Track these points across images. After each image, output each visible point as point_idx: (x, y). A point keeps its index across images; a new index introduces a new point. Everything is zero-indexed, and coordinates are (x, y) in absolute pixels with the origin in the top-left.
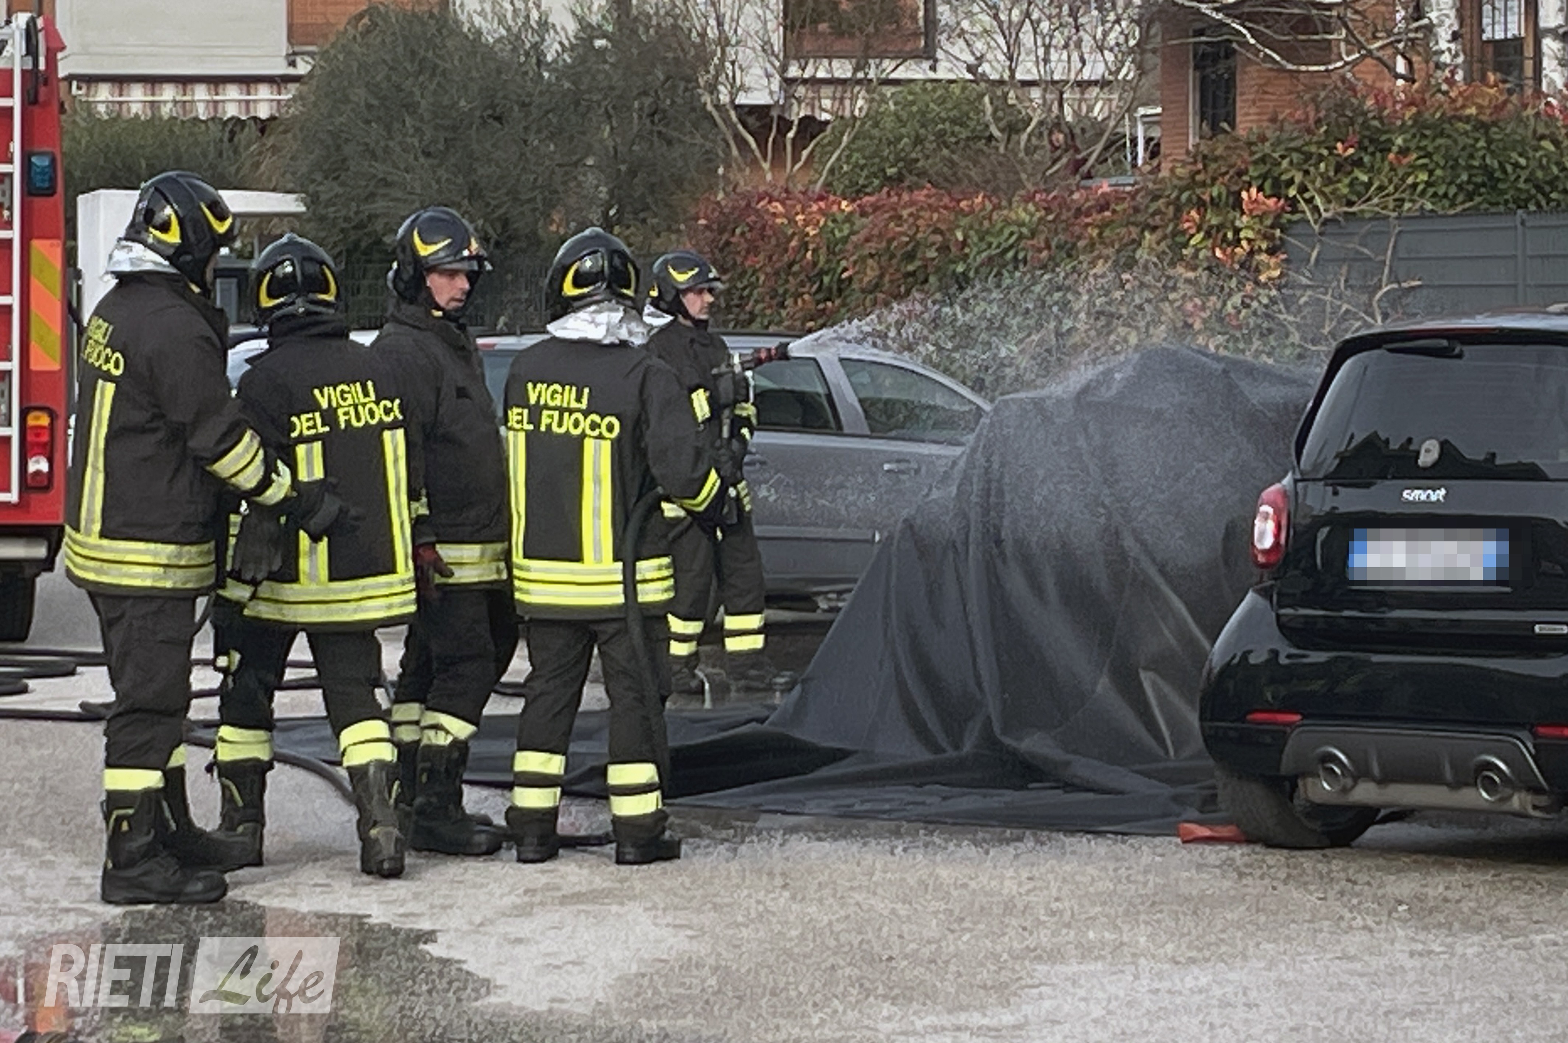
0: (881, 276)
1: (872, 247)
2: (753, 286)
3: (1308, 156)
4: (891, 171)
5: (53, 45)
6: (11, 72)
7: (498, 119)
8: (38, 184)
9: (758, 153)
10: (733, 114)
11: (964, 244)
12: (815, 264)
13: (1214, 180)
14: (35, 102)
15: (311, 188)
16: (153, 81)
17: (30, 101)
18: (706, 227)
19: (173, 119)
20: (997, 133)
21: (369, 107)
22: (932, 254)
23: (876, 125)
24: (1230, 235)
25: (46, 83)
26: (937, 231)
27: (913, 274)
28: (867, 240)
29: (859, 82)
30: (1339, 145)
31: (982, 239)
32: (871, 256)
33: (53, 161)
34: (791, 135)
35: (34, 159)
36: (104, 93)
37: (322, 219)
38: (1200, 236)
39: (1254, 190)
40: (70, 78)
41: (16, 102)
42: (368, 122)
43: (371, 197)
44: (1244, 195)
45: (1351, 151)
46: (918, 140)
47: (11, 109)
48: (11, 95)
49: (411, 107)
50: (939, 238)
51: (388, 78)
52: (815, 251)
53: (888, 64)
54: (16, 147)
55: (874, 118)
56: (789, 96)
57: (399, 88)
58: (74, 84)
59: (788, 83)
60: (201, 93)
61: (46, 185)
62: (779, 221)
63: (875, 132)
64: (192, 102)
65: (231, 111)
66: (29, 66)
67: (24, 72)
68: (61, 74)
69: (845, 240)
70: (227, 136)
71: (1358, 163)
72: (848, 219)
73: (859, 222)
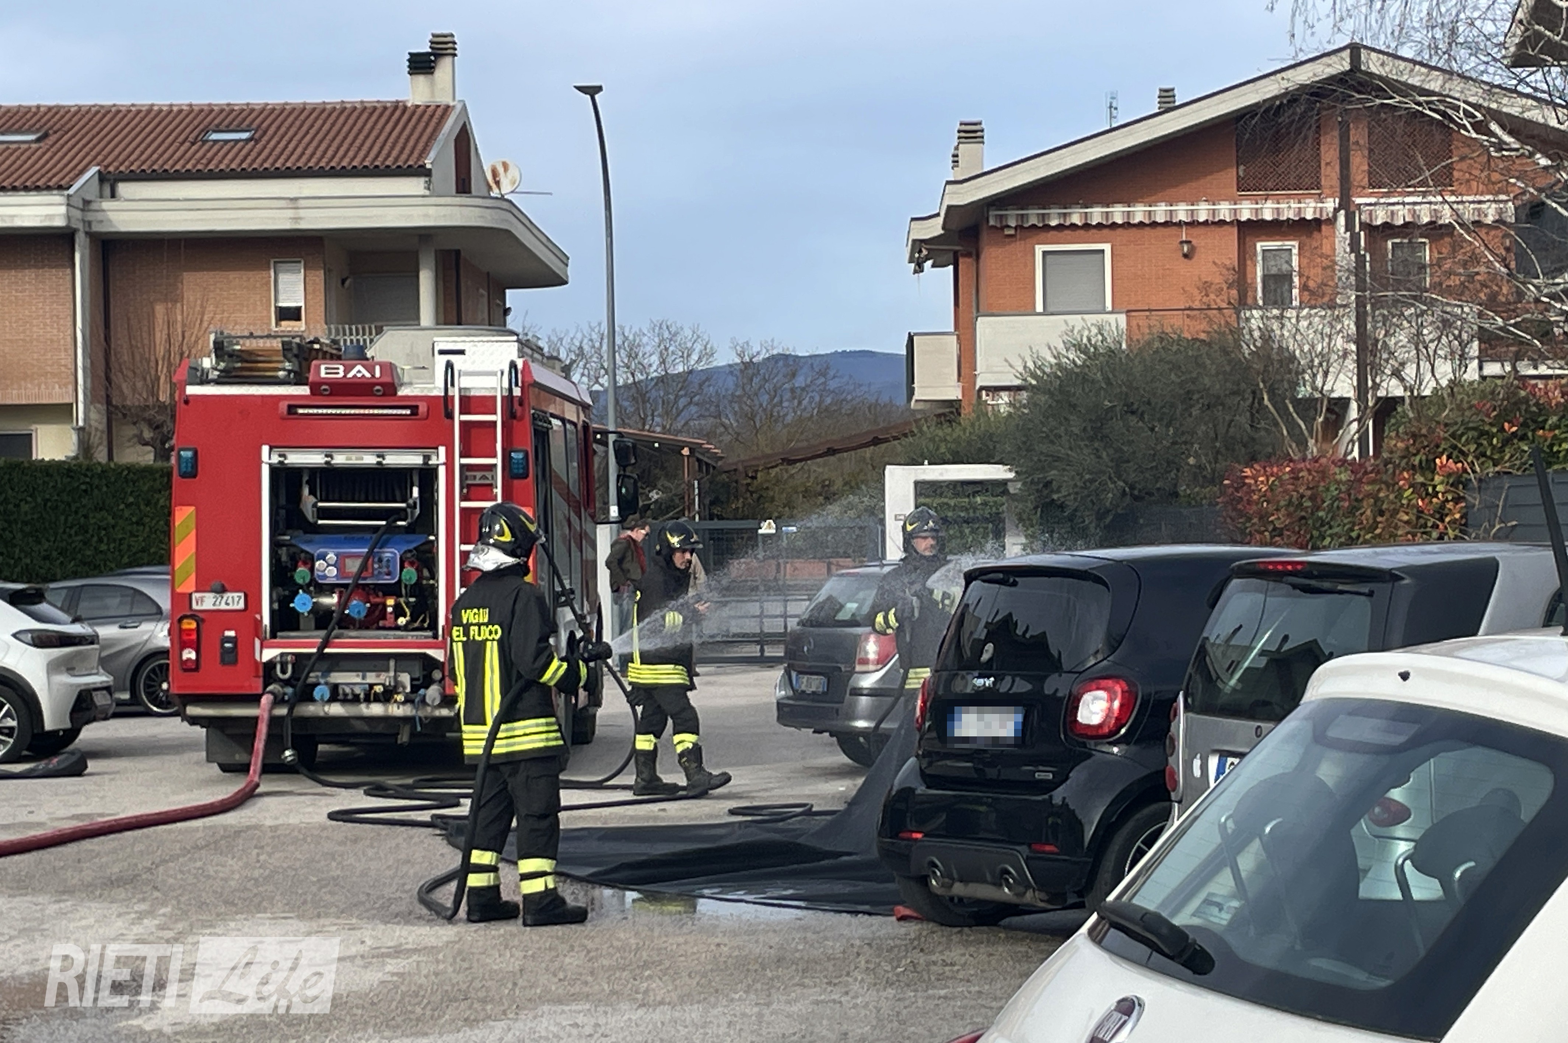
3: (1482, 433)
6: (495, 397)
8: (516, 471)
9: (1306, 432)
10: (1290, 406)
13: (1418, 452)
14: (513, 417)
15: (1018, 462)
17: (510, 415)
24: (1430, 490)
25: (521, 404)
30: (1506, 425)
33: (526, 456)
35: (513, 454)
36: (1005, 398)
38: (1411, 490)
39: (1444, 457)
40: (982, 388)
41: (498, 418)
44: (1438, 461)
45: (1514, 429)
47: (495, 423)
48: (495, 413)
54: (498, 446)
58: (984, 393)
61: (521, 471)
66: (507, 394)
67: (503, 397)
71: (1523, 438)
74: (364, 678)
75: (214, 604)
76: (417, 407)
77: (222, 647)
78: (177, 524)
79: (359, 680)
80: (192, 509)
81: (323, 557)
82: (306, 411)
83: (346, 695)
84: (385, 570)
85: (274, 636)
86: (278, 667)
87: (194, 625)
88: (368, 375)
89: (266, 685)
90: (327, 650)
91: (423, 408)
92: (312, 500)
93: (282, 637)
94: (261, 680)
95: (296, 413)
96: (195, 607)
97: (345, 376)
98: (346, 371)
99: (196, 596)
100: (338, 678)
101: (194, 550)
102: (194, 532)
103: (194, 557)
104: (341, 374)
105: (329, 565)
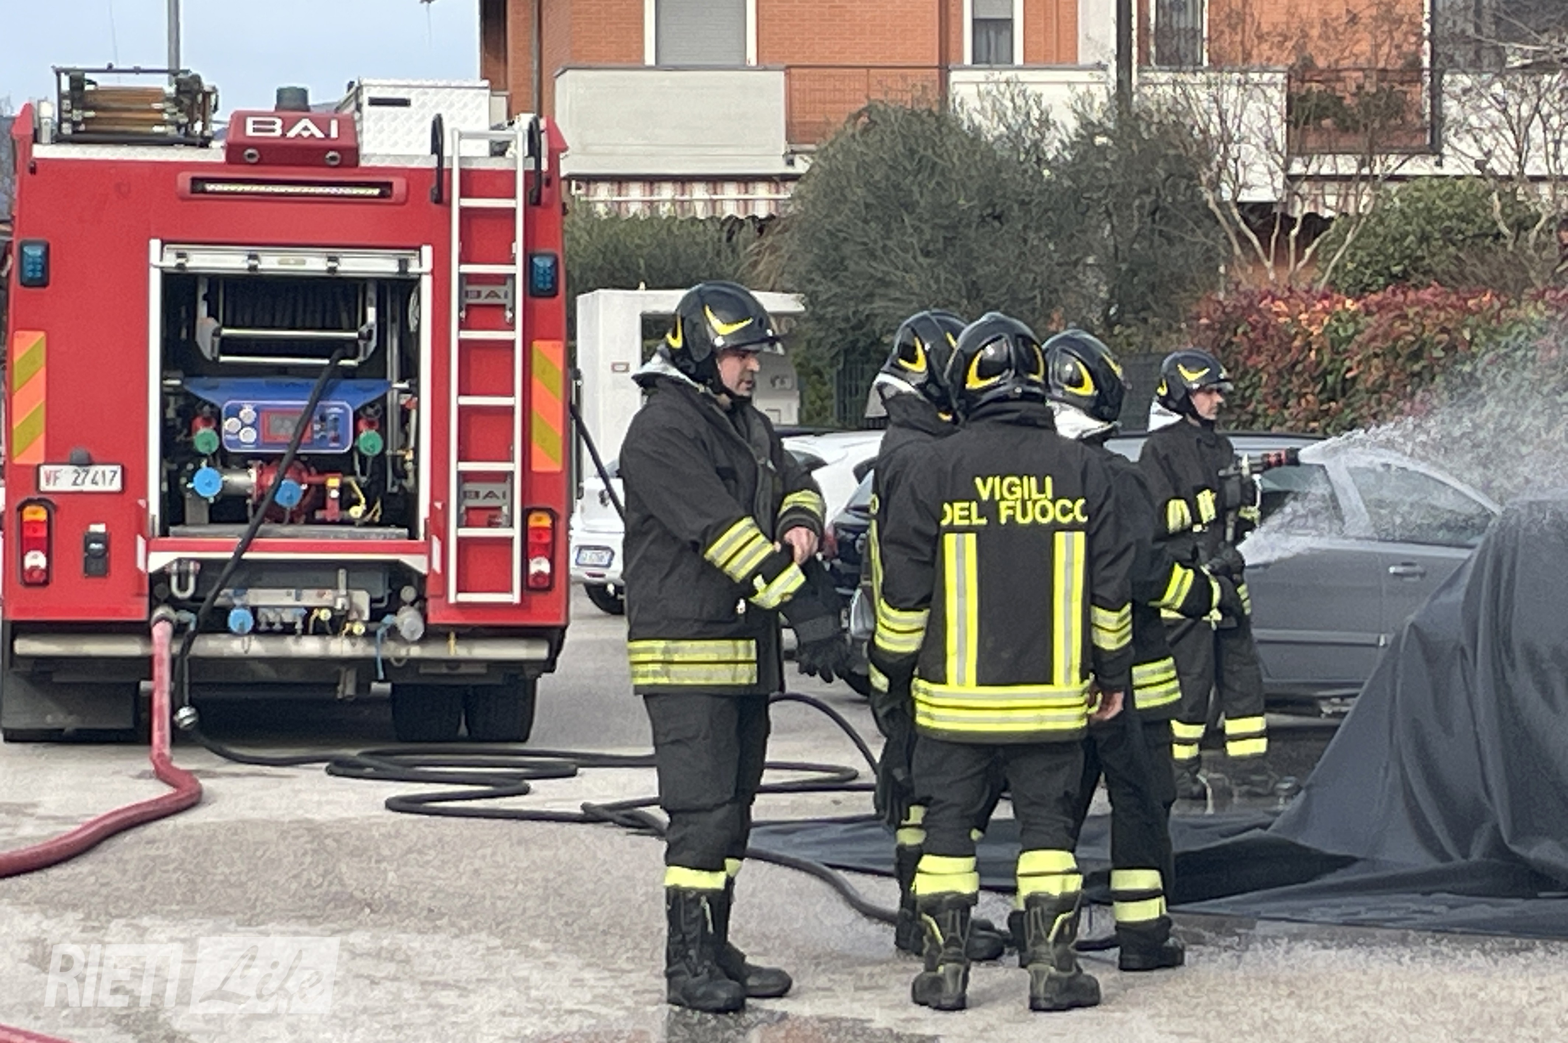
0: (1387, 376)
1: (1376, 346)
2: (1255, 386)
4: (1396, 269)
5: (556, 146)
6: (514, 173)
7: (998, 218)
8: (541, 286)
9: (1260, 251)
10: (1235, 211)
11: (1471, 342)
12: (1319, 363)
14: (538, 202)
15: (810, 288)
16: (651, 180)
17: (533, 201)
18: (1208, 327)
19: (671, 219)
20: (1505, 230)
21: (867, 206)
22: (1438, 353)
23: (1381, 222)
25: (548, 183)
26: (1444, 330)
27: (1419, 374)
28: (1373, 339)
29: (1364, 178)
31: (1489, 339)
32: (1376, 355)
33: (556, 263)
34: (1294, 232)
35: (536, 260)
36: (603, 192)
37: (820, 319)
40: (569, 178)
41: (518, 203)
42: (866, 221)
43: (871, 296)
46: (1424, 238)
47: (514, 210)
48: (513, 196)
49: (909, 207)
50: (1445, 337)
51: (887, 178)
52: (1318, 351)
53: (1393, 161)
54: (518, 248)
55: (1379, 216)
56: (1292, 193)
57: (897, 187)
58: (574, 183)
59: (1292, 179)
60: (699, 192)
61: (549, 286)
62: (1282, 320)
63: (1380, 229)
64: (691, 201)
65: (730, 210)
66: (532, 168)
67: (527, 174)
68: (563, 173)
69: (1349, 339)
70: (724, 236)
72: (1354, 317)
73: (1363, 320)
74: (298, 598)
75: (75, 484)
76: (389, 185)
77: (87, 548)
78: (16, 359)
79: (290, 601)
80: (41, 335)
81: (235, 412)
82: (219, 187)
83: (270, 624)
84: (332, 434)
85: (165, 533)
86: (174, 580)
87: (42, 515)
88: (319, 134)
89: (152, 609)
90: (246, 556)
91: (399, 186)
92: (212, 324)
93: (176, 535)
94: (146, 600)
95: (204, 191)
96: (44, 486)
97: (284, 135)
98: (286, 128)
99: (44, 470)
100: (260, 597)
101: (42, 400)
102: (42, 372)
103: (42, 411)
104: (278, 132)
105: (244, 426)
